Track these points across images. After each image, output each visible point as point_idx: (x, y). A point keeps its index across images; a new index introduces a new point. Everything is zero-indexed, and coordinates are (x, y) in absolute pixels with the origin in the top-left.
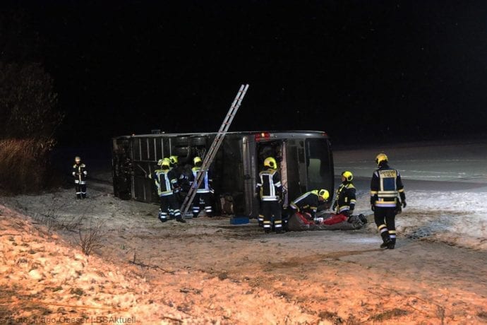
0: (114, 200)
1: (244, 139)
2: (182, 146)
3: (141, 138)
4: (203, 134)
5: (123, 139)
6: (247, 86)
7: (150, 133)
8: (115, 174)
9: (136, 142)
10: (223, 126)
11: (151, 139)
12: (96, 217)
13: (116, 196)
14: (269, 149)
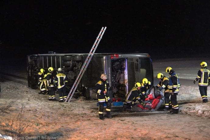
0: (28, 90)
1: (104, 57)
2: (67, 61)
3: (43, 56)
4: (80, 54)
5: (33, 56)
6: (106, 28)
7: (48, 53)
8: (29, 75)
9: (41, 58)
10: (92, 50)
11: (49, 57)
12: (19, 101)
13: (29, 86)
14: (118, 63)
